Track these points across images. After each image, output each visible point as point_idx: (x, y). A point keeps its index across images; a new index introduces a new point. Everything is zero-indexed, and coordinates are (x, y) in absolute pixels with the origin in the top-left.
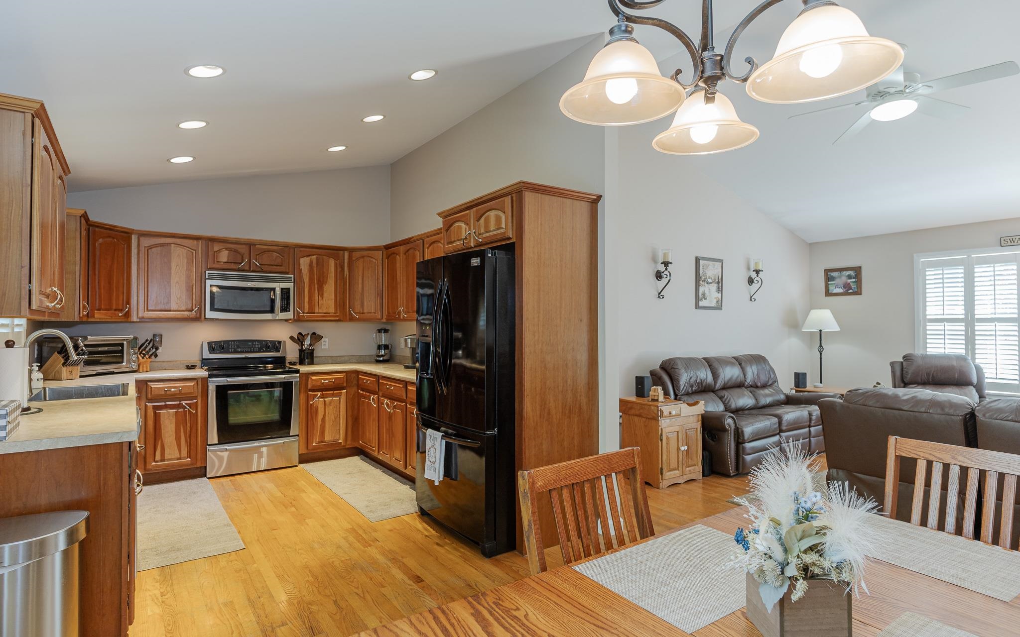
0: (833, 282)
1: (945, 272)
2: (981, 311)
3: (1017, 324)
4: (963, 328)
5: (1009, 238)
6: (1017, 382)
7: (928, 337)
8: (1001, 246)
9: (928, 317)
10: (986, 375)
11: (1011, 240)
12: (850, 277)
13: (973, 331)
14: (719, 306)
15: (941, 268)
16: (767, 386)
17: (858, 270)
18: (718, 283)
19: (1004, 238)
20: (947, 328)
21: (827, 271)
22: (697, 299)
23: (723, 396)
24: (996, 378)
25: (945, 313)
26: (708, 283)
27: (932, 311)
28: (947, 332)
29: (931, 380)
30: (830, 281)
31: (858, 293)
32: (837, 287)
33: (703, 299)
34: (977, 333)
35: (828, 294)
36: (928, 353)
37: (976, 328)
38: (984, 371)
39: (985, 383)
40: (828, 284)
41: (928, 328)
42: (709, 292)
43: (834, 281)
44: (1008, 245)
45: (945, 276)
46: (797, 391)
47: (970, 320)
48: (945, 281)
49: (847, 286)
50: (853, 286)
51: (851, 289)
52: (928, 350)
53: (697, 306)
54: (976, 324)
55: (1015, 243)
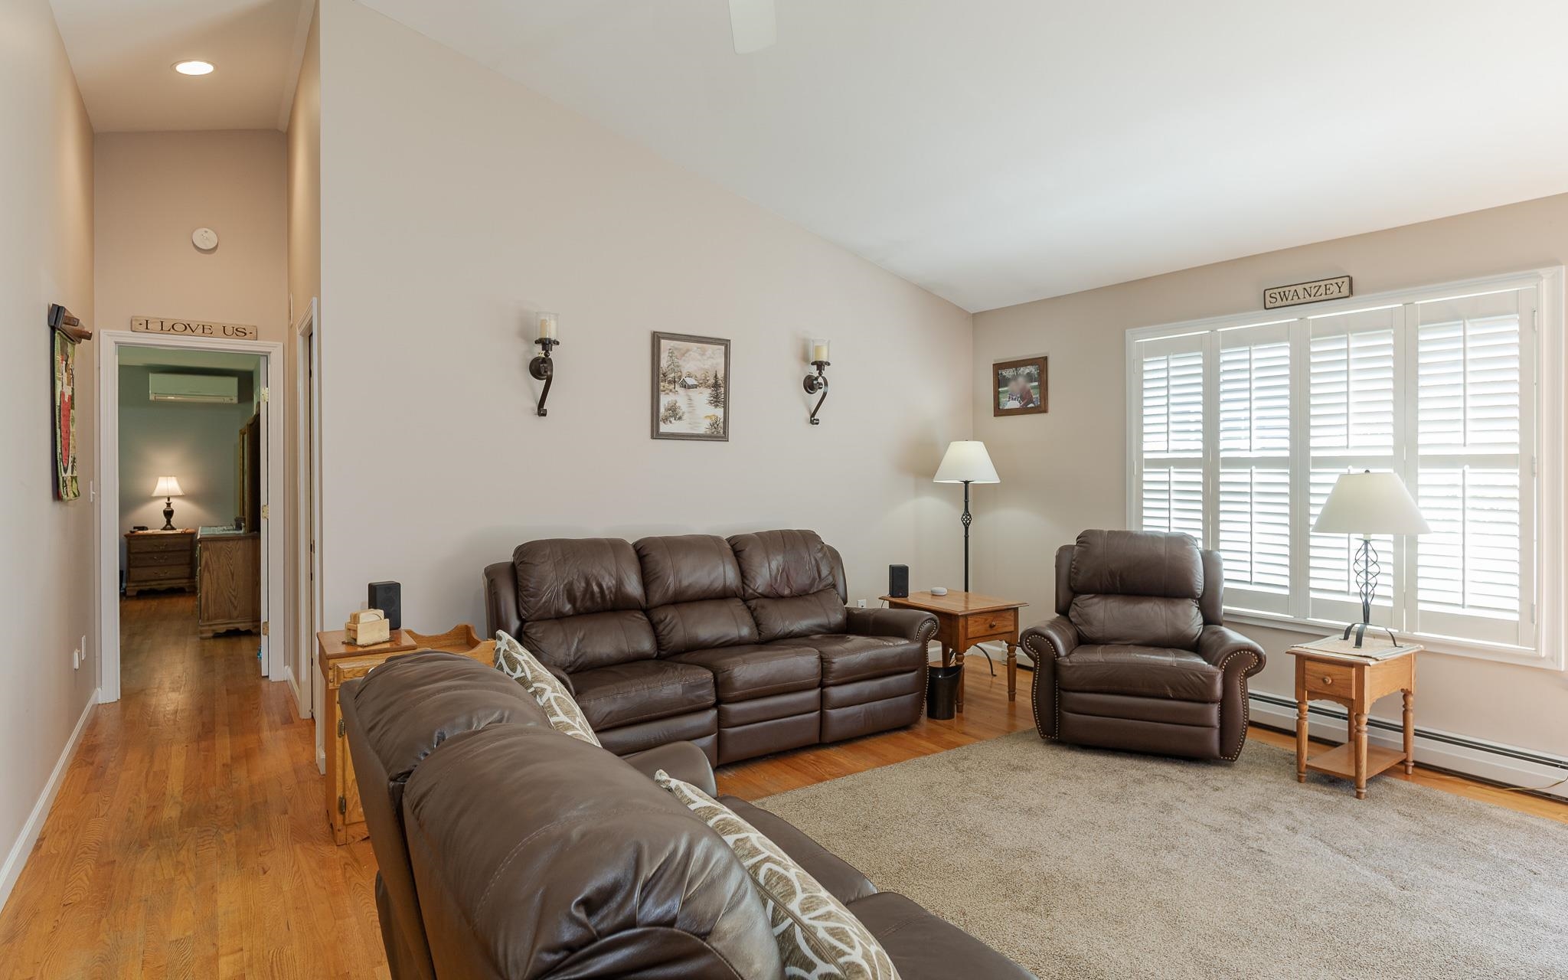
0: (1006, 389)
1: (1173, 364)
2: (1230, 444)
3: (1288, 471)
4: (1200, 478)
5: (1279, 290)
6: (1286, 592)
7: (1145, 496)
8: (1265, 308)
9: (1146, 456)
10: (1226, 575)
11: (1282, 294)
12: (1030, 377)
13: (1217, 483)
14: (719, 433)
15: (1165, 358)
16: (808, 594)
17: (1042, 363)
18: (716, 386)
19: (1271, 291)
20: (1175, 477)
21: (998, 367)
22: (655, 418)
23: (663, 618)
24: (1251, 583)
25: (1170, 448)
26: (685, 386)
27: (1153, 444)
28: (1174, 487)
29: (1118, 585)
30: (1002, 387)
31: (1042, 409)
32: (1011, 398)
33: (672, 419)
34: (1222, 488)
35: (999, 412)
36: (1145, 529)
37: (1222, 478)
38: (1225, 565)
39: (1222, 591)
40: (999, 392)
41: (1146, 477)
42: (690, 405)
43: (1006, 386)
44: (1277, 304)
45: (1172, 373)
46: (893, 605)
47: (1211, 462)
48: (1173, 382)
49: (1025, 397)
50: (1036, 395)
51: (1033, 402)
52: (1146, 522)
53: (656, 434)
54: (1221, 470)
55: (1289, 302)
